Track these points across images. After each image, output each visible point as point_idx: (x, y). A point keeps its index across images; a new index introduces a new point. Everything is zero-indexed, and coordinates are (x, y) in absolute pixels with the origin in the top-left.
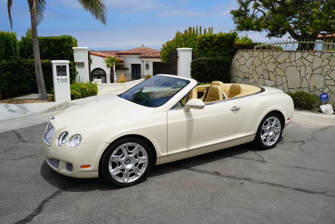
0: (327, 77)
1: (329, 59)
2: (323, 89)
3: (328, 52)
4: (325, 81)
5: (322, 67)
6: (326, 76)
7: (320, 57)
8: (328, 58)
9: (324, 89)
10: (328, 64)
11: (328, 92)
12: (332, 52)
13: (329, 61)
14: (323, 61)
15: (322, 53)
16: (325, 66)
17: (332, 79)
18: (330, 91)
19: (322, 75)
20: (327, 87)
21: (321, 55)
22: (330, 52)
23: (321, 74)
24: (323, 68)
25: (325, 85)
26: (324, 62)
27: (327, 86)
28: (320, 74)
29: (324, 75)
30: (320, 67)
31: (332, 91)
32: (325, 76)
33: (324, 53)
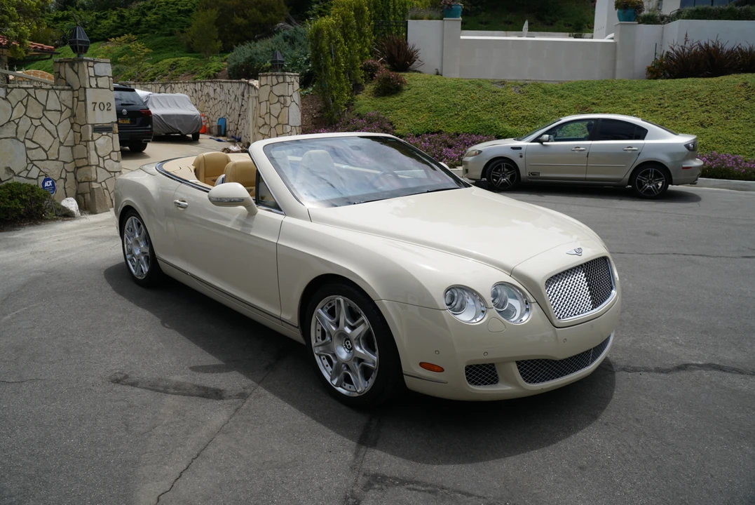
0: (29, 144)
1: (25, 101)
2: (27, 172)
3: (19, 88)
4: (28, 152)
5: (13, 121)
6: (26, 140)
7: (5, 99)
8: (21, 101)
9: (29, 171)
10: (25, 114)
11: (39, 176)
12: (28, 88)
13: (26, 107)
14: (13, 108)
15: (9, 91)
16: (20, 118)
17: (40, 147)
18: (42, 173)
19: (19, 140)
20: (34, 165)
21: (7, 94)
22: (23, 88)
23: (16, 138)
24: (17, 124)
25: (29, 162)
26: (16, 109)
27: (35, 162)
28: (14, 138)
29: (22, 139)
30: (9, 121)
31: (46, 170)
32: (24, 142)
33: (12, 89)
